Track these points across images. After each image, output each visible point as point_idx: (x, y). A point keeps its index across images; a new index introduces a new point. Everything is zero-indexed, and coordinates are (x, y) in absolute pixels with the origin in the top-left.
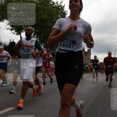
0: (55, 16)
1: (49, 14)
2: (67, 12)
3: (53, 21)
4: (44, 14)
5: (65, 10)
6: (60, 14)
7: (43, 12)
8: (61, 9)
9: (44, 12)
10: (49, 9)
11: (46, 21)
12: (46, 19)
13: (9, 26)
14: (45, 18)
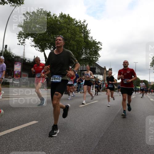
0: (78, 35)
1: (72, 32)
2: (90, 31)
3: (76, 39)
4: (67, 32)
5: (87, 29)
6: (82, 33)
7: (66, 31)
8: (84, 28)
9: (68, 31)
10: (72, 28)
11: (69, 39)
12: (69, 38)
13: (33, 44)
14: (68, 36)
